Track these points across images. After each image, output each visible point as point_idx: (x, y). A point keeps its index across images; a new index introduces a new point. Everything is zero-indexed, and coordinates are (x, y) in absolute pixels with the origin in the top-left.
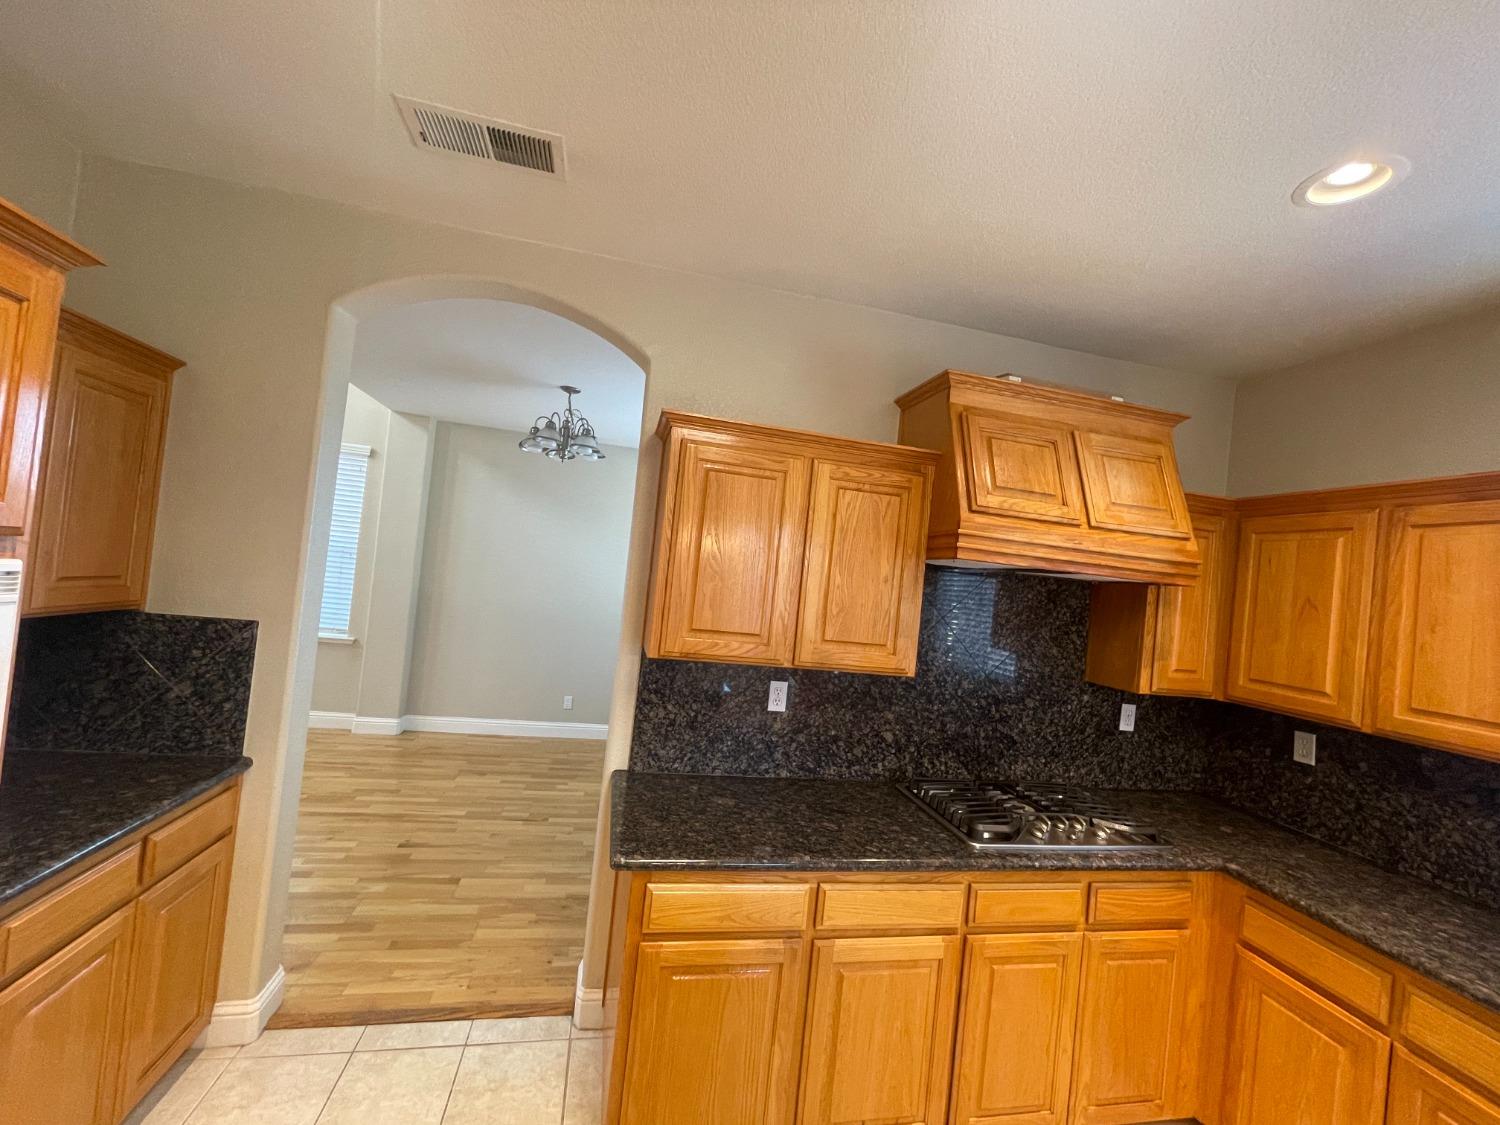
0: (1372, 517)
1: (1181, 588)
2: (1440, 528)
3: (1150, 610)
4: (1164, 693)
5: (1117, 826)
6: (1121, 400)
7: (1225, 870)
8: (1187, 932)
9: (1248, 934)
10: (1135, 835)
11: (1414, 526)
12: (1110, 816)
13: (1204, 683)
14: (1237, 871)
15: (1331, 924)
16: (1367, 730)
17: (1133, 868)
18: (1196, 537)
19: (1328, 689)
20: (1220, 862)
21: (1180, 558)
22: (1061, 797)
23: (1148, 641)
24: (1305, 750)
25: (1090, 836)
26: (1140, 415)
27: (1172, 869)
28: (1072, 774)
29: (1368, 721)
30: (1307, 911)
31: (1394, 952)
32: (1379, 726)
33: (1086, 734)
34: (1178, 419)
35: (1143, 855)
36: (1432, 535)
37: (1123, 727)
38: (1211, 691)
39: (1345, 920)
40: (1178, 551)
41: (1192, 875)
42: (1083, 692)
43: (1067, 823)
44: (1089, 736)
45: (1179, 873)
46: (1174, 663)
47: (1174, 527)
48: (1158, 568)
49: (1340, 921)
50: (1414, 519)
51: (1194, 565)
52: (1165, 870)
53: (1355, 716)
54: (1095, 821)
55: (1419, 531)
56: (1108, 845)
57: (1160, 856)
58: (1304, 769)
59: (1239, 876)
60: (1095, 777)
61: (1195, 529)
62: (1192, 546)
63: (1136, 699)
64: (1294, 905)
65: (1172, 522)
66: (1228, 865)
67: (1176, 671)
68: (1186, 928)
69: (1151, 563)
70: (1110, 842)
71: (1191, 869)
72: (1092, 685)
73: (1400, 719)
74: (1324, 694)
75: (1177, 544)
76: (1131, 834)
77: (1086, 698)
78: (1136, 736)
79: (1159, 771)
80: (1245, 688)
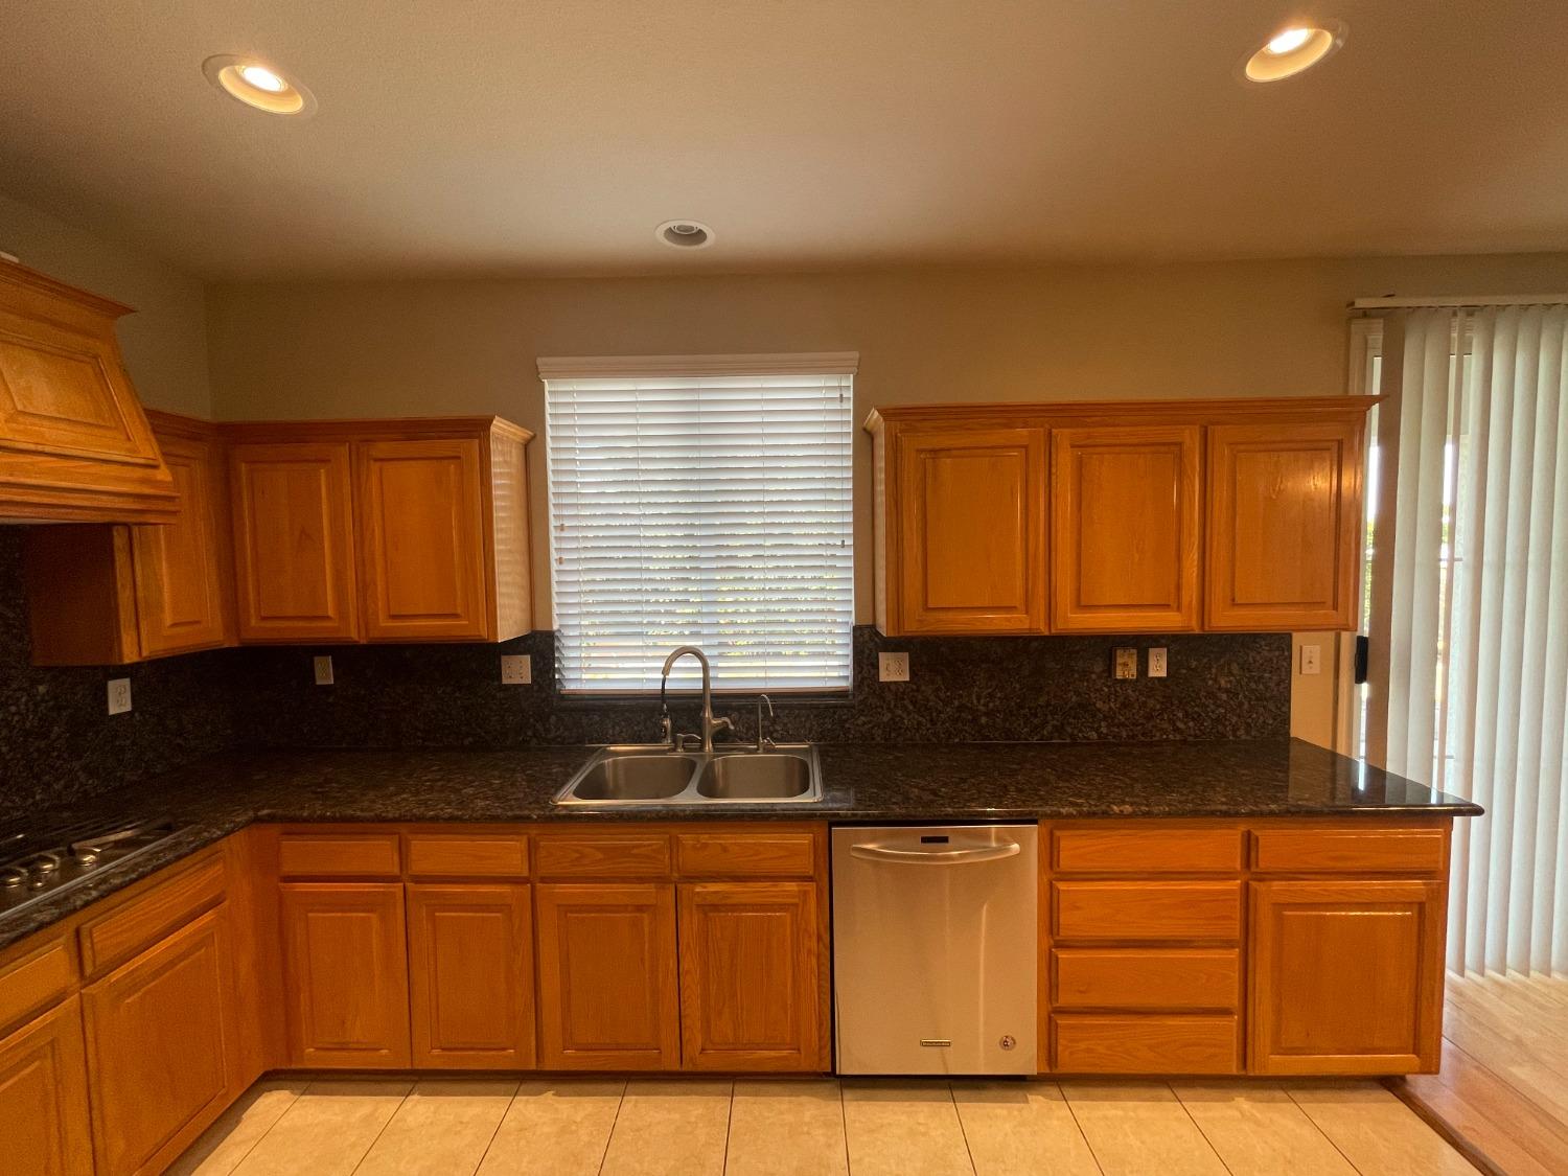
0: (344, 450)
1: (162, 526)
2: (392, 462)
3: (121, 558)
4: (161, 655)
5: (112, 838)
6: (15, 260)
7: (257, 820)
8: (226, 903)
9: (288, 868)
10: (142, 835)
11: (376, 460)
12: (106, 827)
13: (212, 632)
14: (269, 815)
15: (352, 819)
16: (363, 641)
17: (142, 876)
18: (167, 463)
19: (331, 613)
20: (251, 814)
21: (147, 491)
22: (20, 836)
23: (124, 597)
24: (324, 673)
25: (72, 867)
26: (51, 290)
27: (194, 850)
28: (38, 797)
29: (363, 633)
30: (333, 819)
31: (397, 815)
32: (371, 636)
33: (53, 736)
34: (118, 310)
35: (154, 855)
36: (387, 466)
37: (113, 709)
38: (221, 639)
39: (362, 810)
40: (143, 481)
41: (223, 844)
42: (35, 683)
43: (23, 871)
44: (59, 737)
45: (205, 849)
46: (168, 619)
47: (134, 451)
48: (119, 503)
49: (359, 813)
50: (375, 453)
51: (170, 499)
52: (186, 855)
53: (354, 634)
54: (75, 846)
55: (378, 464)
56: (101, 866)
57: (180, 843)
58: (325, 689)
59: (271, 819)
60: (81, 785)
61: (164, 454)
62: (163, 474)
63: (122, 671)
64: (322, 819)
65: (128, 445)
66: (259, 813)
67: (174, 625)
68: (224, 900)
69: (104, 498)
70: (102, 860)
71: (219, 838)
72: (48, 669)
73: (386, 627)
74: (328, 618)
75: (139, 473)
76: (138, 836)
77: (42, 689)
78: (136, 715)
79: (178, 744)
80: (257, 628)
